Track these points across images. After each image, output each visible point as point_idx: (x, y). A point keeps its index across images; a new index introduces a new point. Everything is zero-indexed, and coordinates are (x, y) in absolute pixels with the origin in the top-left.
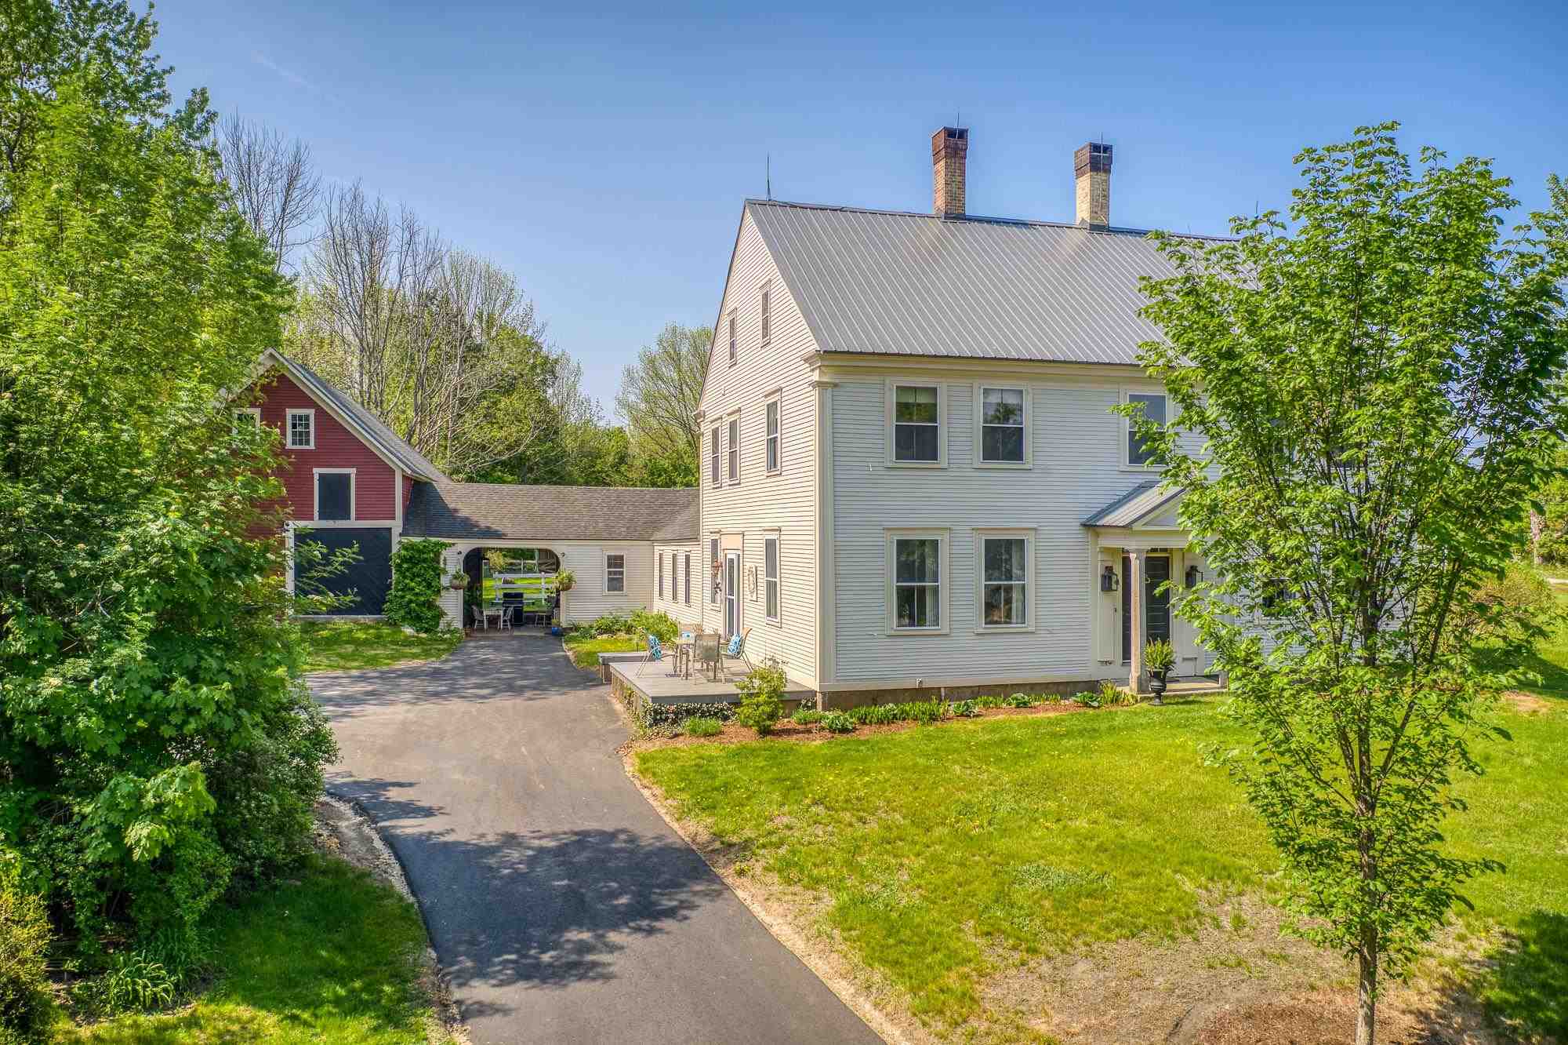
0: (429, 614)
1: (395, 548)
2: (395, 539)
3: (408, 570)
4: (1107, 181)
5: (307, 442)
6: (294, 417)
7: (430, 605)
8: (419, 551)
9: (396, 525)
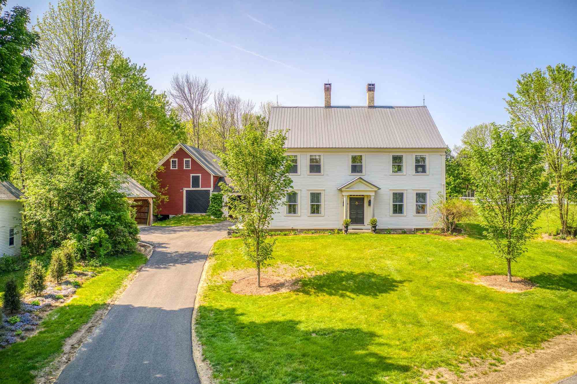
0: (219, 213)
1: (211, 195)
2: (211, 193)
3: (214, 201)
4: (373, 94)
5: (189, 167)
6: (186, 161)
7: (219, 211)
8: (217, 196)
9: (211, 189)
